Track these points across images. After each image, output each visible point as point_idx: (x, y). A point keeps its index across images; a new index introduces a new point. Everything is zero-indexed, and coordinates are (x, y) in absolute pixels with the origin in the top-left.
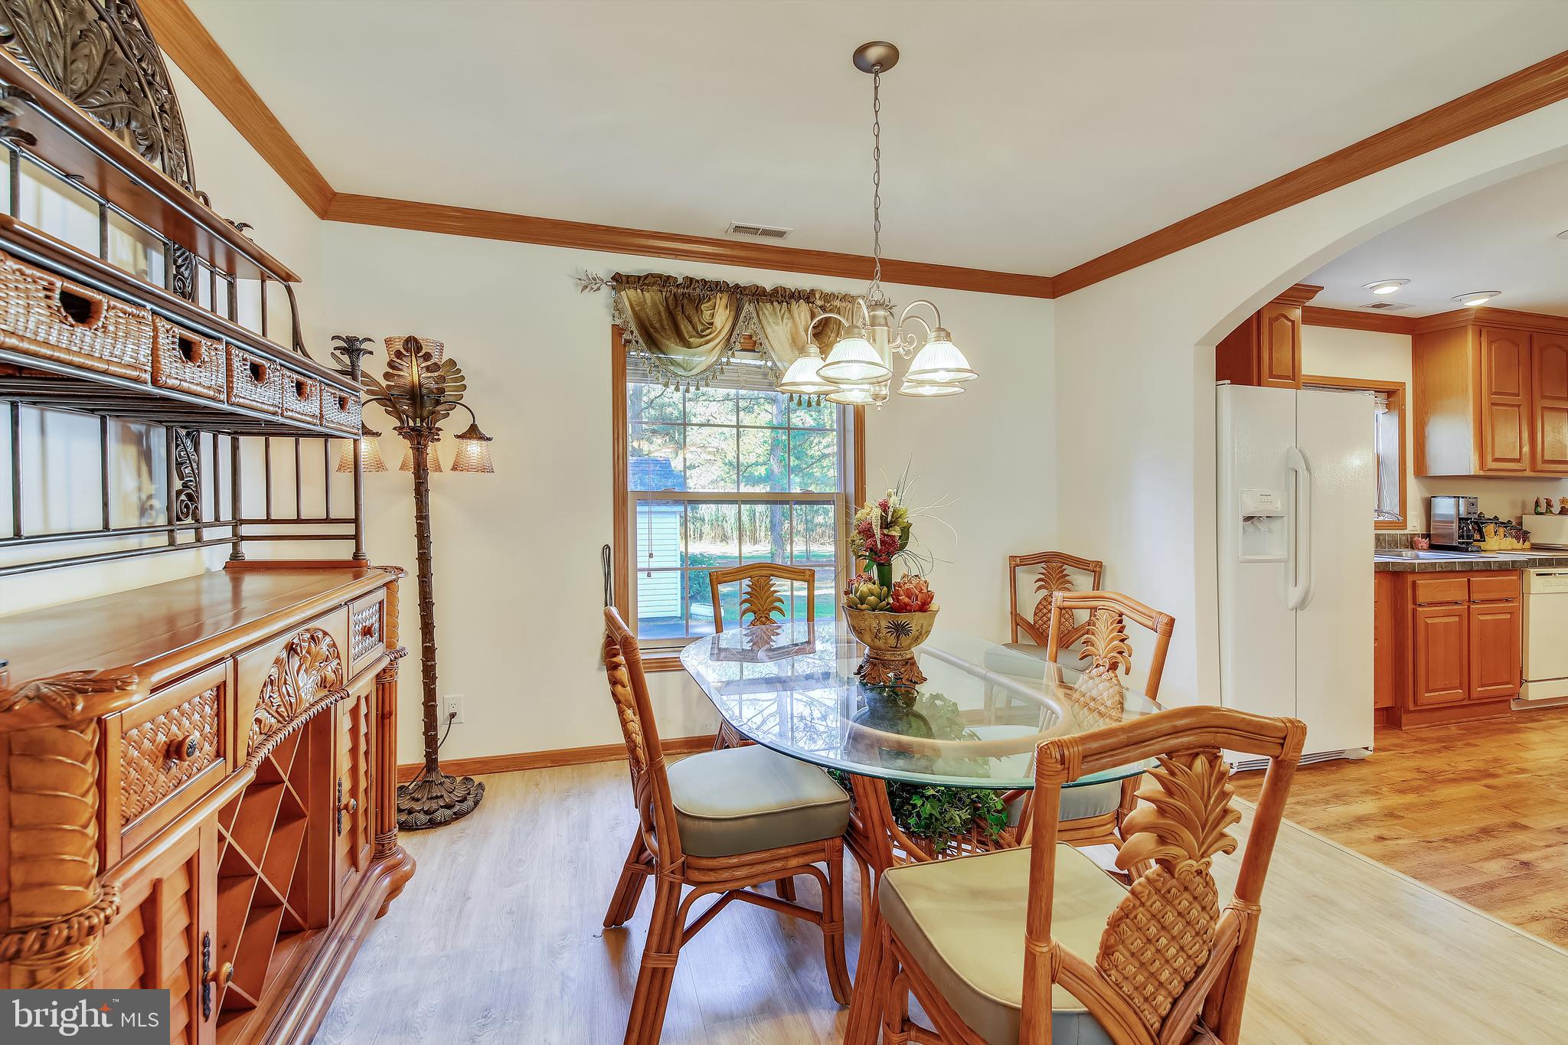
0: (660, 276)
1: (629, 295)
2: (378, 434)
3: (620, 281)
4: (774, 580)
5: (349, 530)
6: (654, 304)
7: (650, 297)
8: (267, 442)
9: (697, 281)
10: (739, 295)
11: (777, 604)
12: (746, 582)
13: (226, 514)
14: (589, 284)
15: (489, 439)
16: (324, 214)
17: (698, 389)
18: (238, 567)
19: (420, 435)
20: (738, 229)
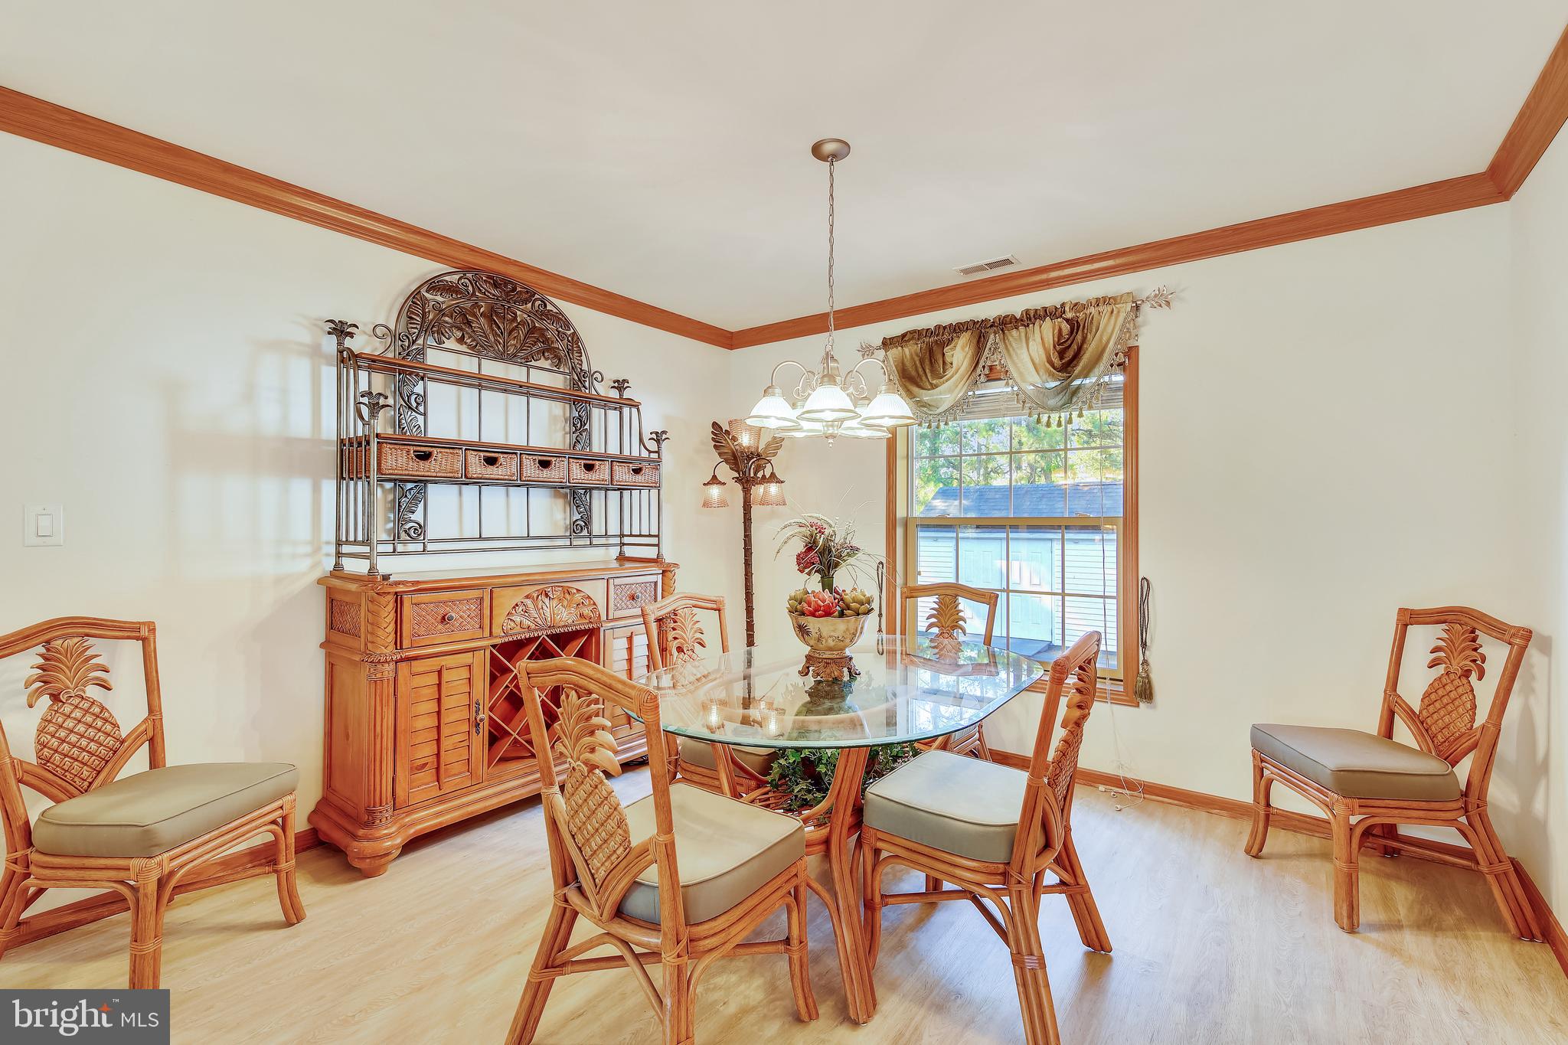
0: (914, 331)
1: (895, 352)
2: (724, 484)
3: (887, 343)
4: (961, 600)
5: (654, 541)
6: (911, 355)
7: (909, 350)
8: (621, 493)
9: (945, 328)
10: (980, 331)
11: (961, 623)
12: (934, 598)
13: (614, 529)
14: (867, 351)
15: (782, 482)
16: (731, 347)
17: (946, 424)
18: (622, 558)
19: (746, 482)
20: (966, 271)
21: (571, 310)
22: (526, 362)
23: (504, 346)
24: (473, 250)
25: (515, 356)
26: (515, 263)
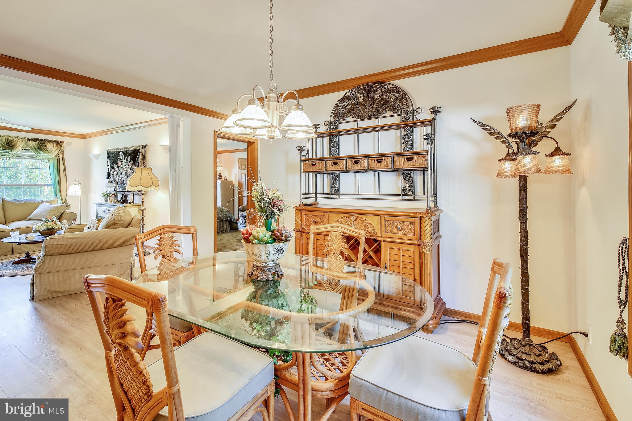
21: (399, 83)
22: (378, 117)
23: (367, 113)
24: (355, 79)
25: (372, 115)
26: (372, 75)
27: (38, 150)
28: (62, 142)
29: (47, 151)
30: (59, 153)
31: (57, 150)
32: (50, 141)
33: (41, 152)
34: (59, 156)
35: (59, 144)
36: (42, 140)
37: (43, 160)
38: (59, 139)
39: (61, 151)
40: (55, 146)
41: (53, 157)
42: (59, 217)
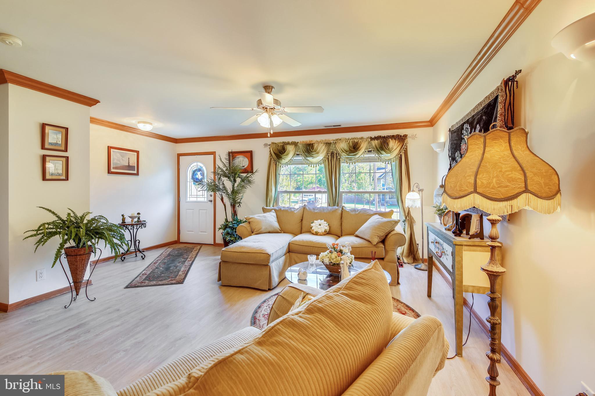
27: (380, 150)
28: (405, 136)
29: (389, 149)
30: (401, 150)
31: (398, 147)
32: (393, 137)
33: (383, 152)
34: (401, 155)
35: (401, 139)
36: (384, 137)
37: (384, 161)
38: (401, 132)
39: (403, 147)
40: (397, 142)
41: (395, 157)
42: (383, 238)
